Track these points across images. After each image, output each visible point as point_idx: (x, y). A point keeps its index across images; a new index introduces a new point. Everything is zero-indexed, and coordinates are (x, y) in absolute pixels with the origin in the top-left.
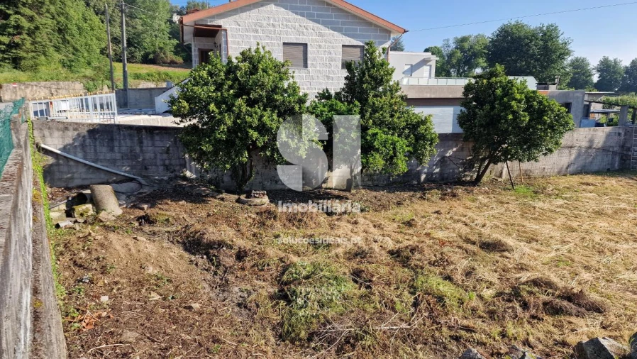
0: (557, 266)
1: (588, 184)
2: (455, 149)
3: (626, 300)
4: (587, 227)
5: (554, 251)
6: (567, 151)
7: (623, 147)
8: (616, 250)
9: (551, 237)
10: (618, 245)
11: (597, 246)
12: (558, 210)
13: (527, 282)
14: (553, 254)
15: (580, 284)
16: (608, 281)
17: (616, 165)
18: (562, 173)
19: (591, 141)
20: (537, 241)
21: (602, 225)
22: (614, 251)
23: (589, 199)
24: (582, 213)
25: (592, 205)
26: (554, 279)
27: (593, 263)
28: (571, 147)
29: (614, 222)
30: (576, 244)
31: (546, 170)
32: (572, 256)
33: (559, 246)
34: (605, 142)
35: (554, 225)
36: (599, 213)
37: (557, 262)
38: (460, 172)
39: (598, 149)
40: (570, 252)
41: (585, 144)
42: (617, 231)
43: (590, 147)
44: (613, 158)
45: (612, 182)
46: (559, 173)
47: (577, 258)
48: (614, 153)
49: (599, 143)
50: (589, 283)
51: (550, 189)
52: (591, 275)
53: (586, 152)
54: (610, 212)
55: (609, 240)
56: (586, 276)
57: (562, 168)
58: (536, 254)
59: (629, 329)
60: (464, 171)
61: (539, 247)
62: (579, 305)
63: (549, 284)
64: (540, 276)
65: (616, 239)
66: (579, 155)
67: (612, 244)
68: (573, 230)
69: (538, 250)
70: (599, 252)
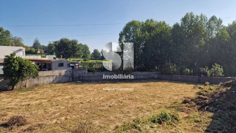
2: (2, 79)
6: (52, 77)
7: (72, 75)
17: (71, 80)
28: (53, 76)
31: (45, 83)
34: (65, 74)
38: (6, 87)
39: (64, 76)
41: (58, 74)
43: (60, 75)
44: (69, 78)
49: (63, 74)
53: (59, 77)
57: (51, 82)
60: (8, 86)
66: (56, 78)
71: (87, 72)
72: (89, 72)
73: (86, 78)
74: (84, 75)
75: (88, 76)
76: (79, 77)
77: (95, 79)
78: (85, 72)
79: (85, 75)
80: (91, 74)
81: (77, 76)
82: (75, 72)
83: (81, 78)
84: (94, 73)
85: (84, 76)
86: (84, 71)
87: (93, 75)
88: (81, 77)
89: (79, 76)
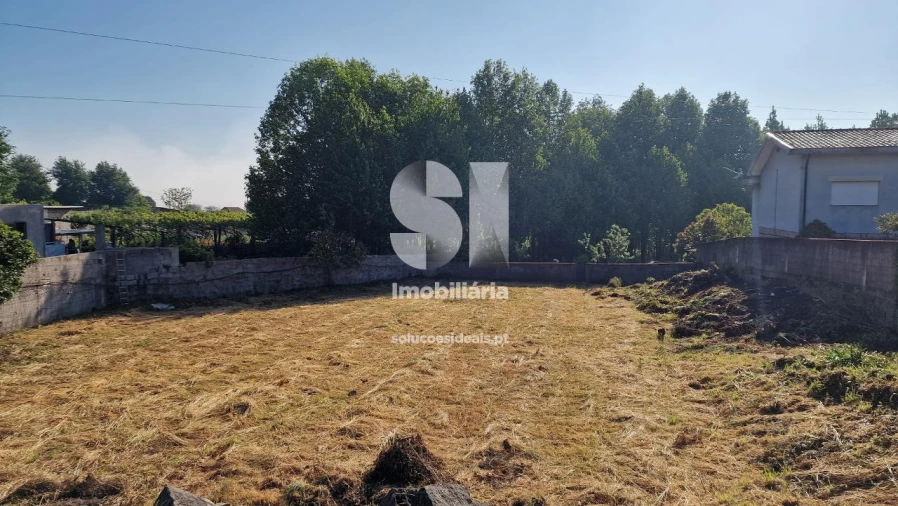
0: (49, 458)
1: (70, 333)
3: (144, 465)
4: (81, 392)
5: (40, 440)
6: (31, 293)
7: (106, 276)
8: (122, 409)
9: (32, 421)
10: (123, 402)
11: (98, 412)
12: (35, 379)
13: (9, 498)
14: (40, 444)
15: (84, 469)
16: (118, 451)
17: (103, 301)
18: (31, 324)
19: (65, 274)
20: (12, 433)
21: (99, 382)
22: (118, 412)
23: (75, 353)
24: (70, 374)
25: (81, 361)
26: (49, 476)
27: (97, 435)
29: (114, 375)
30: (70, 419)
32: (67, 436)
33: (46, 430)
34: (83, 274)
35: (33, 403)
36: (93, 369)
37: (47, 453)
39: (76, 283)
40: (63, 432)
41: (56, 279)
42: (118, 385)
43: (65, 282)
44: (97, 293)
45: (100, 325)
46: (26, 325)
47: (74, 437)
48: (98, 287)
49: (75, 275)
50: (96, 462)
51: (16, 351)
52: (97, 451)
53: (60, 289)
54: (106, 364)
55: (111, 400)
56: (91, 455)
57: (29, 318)
58: (14, 452)
59: (152, 497)
61: (17, 441)
62: (89, 496)
63: (43, 486)
64: (27, 480)
65: (120, 396)
66: (51, 295)
67: (116, 403)
68: (61, 401)
69: (15, 447)
70: (101, 419)
71: (176, 263)
72: (188, 264)
73: (172, 289)
74: (163, 276)
75: (180, 281)
76: (141, 287)
77: (214, 293)
78: (166, 262)
79: (170, 275)
80: (195, 271)
81: (131, 283)
82: (120, 262)
83: (150, 292)
84: (208, 266)
85: (167, 279)
86: (161, 257)
87: (205, 277)
88: (150, 287)
89: (141, 283)
